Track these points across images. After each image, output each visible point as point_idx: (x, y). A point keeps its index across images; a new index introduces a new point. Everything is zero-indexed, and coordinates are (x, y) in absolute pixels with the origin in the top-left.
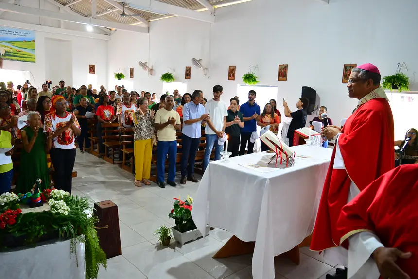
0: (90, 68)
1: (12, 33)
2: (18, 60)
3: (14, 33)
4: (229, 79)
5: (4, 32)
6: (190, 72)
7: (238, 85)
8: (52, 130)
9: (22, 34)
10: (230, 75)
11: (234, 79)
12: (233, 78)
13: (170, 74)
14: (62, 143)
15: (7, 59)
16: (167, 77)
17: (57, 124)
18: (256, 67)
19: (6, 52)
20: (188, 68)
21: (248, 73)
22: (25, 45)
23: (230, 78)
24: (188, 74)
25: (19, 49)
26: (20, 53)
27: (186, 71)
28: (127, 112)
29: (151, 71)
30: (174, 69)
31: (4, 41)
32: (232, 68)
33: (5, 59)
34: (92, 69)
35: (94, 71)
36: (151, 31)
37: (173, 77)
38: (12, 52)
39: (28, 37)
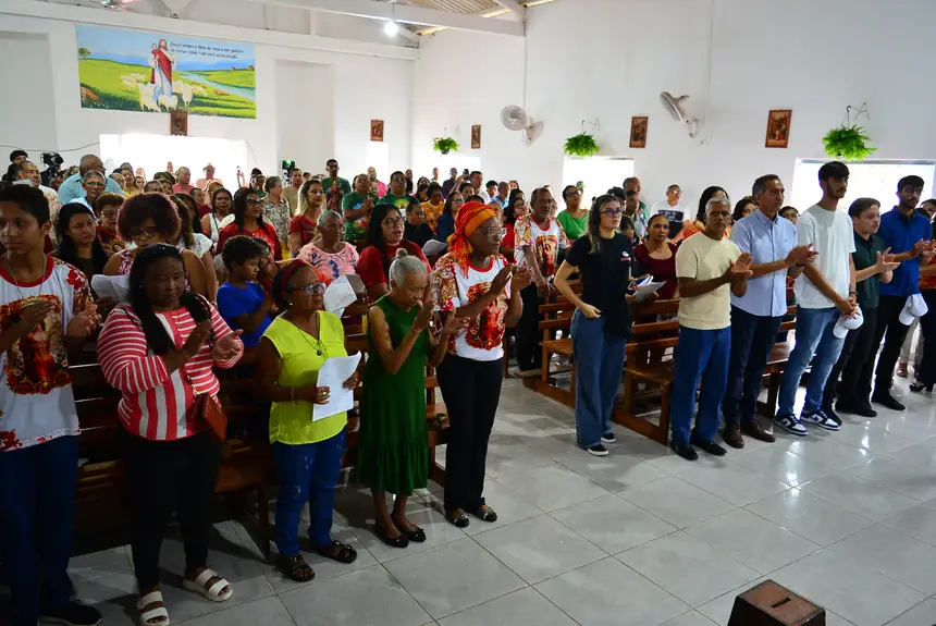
0: (373, 128)
1: (207, 51)
2: (219, 115)
3: (211, 51)
4: (767, 146)
5: (191, 49)
6: (644, 130)
7: (798, 161)
8: (456, 303)
9: (229, 53)
10: (771, 134)
11: (785, 146)
12: (782, 142)
13: (588, 138)
14: (476, 345)
15: (196, 113)
16: (581, 144)
17: (471, 290)
18: (864, 109)
19: (194, 97)
20: (640, 121)
21: (840, 128)
22: (236, 78)
23: (771, 141)
24: (638, 134)
25: (222, 89)
26: (223, 97)
27: (634, 127)
28: (540, 242)
29: (532, 130)
30: (597, 124)
31: (191, 72)
32: (778, 116)
33: (192, 113)
34: (377, 131)
35: (381, 135)
36: (532, 30)
37: (596, 144)
38: (206, 95)
39: (242, 59)
